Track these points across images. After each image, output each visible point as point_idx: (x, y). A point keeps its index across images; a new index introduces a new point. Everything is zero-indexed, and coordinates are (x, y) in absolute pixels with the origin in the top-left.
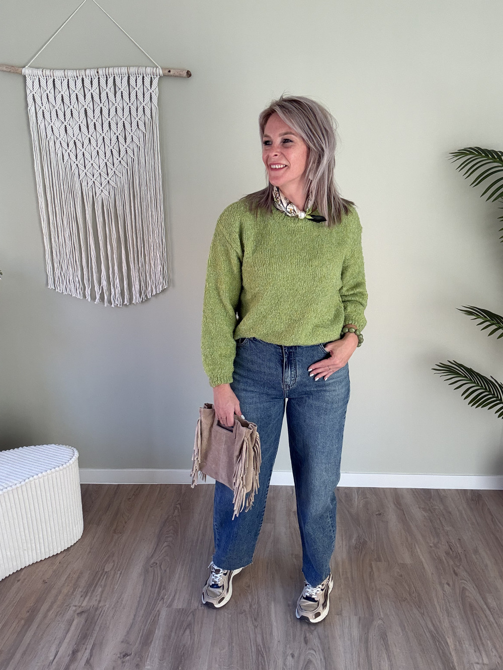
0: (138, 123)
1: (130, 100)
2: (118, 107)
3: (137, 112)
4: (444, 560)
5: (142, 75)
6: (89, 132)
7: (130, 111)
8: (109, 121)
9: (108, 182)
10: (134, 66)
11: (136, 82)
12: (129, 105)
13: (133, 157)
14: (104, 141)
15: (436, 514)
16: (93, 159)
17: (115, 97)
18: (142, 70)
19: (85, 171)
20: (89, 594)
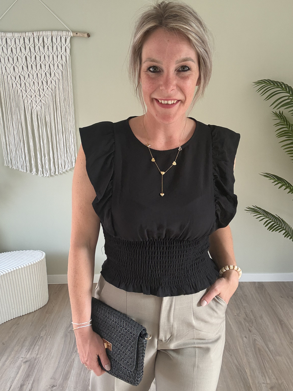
0: (58, 65)
1: (53, 51)
2: (45, 54)
3: (57, 58)
4: (243, 323)
5: (60, 36)
6: (28, 70)
7: (53, 57)
8: (41, 64)
9: (41, 100)
10: (55, 30)
11: (57, 40)
12: (52, 54)
13: (55, 86)
14: (37, 76)
15: (238, 297)
16: (31, 86)
17: (44, 49)
18: (60, 33)
19: (26, 94)
20: (31, 351)
